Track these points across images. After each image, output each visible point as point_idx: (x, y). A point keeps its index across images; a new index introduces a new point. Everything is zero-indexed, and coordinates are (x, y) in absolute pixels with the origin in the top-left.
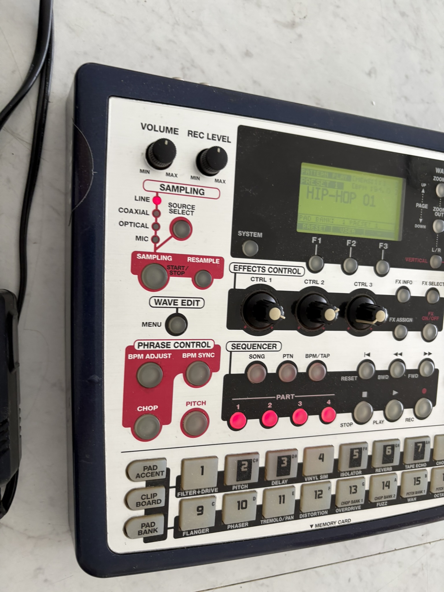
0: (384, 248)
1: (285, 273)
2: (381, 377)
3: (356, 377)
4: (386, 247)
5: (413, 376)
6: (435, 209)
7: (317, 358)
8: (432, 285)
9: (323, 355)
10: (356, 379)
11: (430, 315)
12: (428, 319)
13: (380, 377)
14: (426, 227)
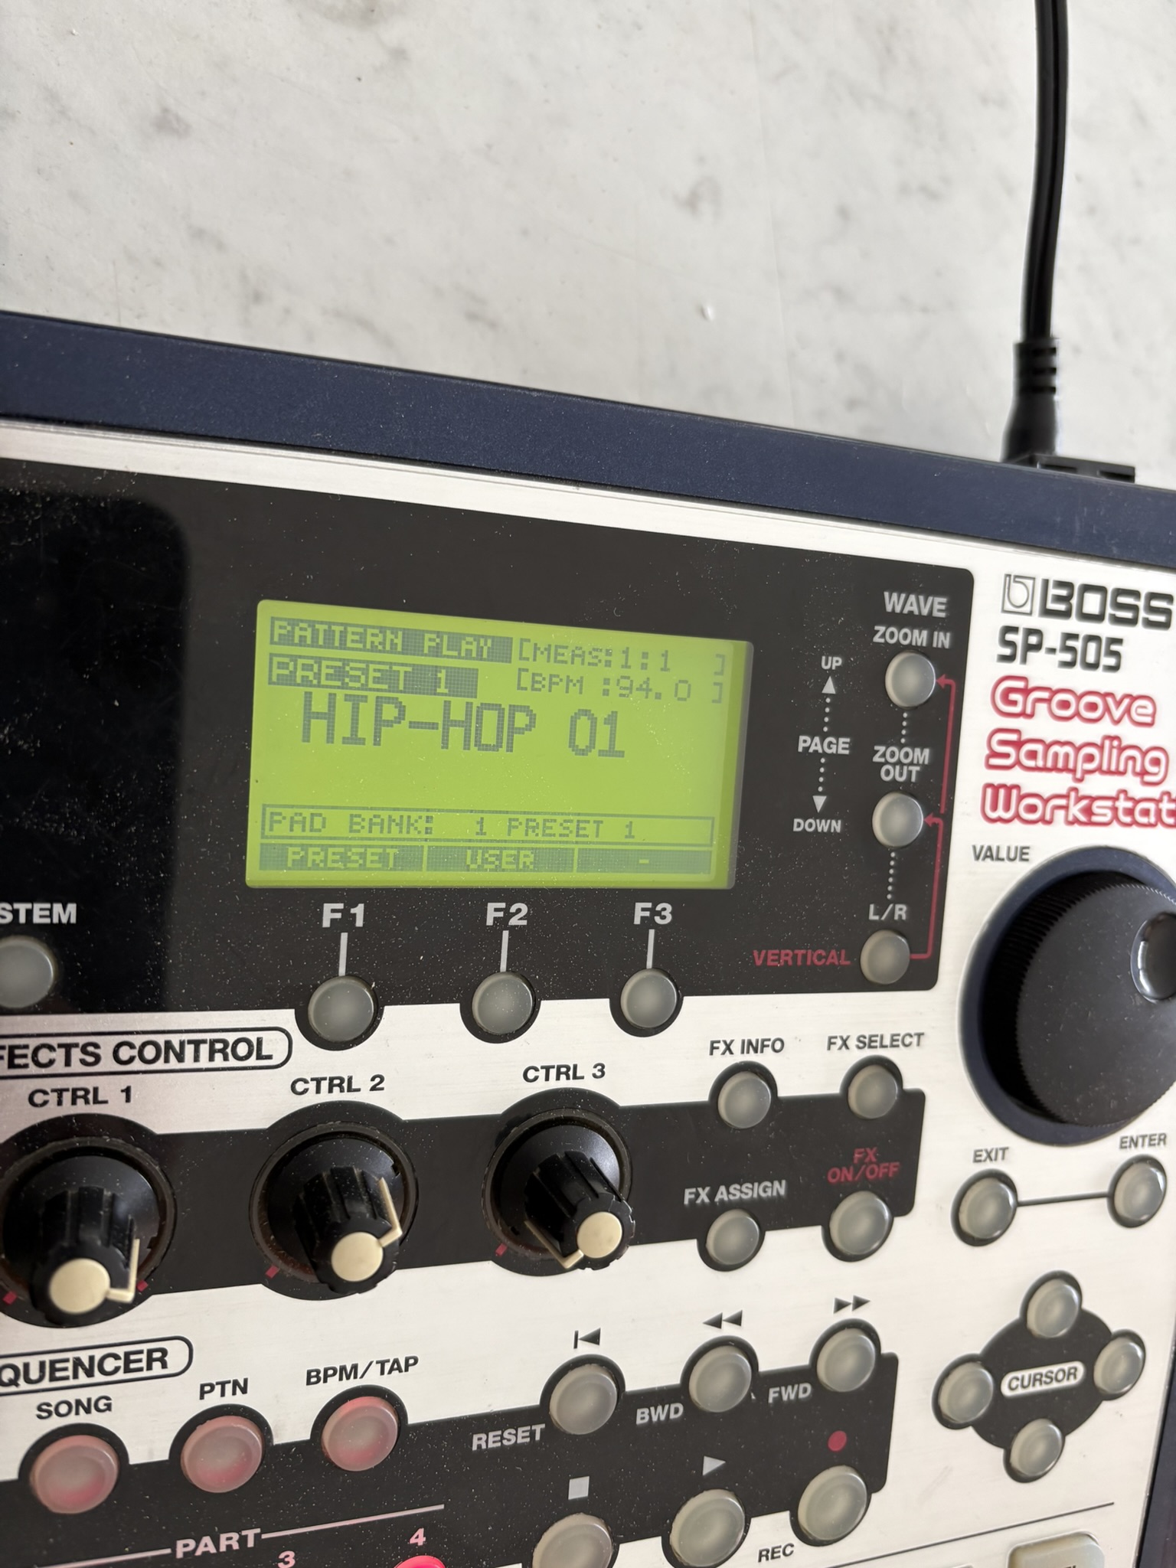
0: (657, 919)
1: (196, 1059)
2: (650, 1414)
3: (538, 1428)
4: (664, 918)
5: (789, 1394)
6: (884, 755)
7: (362, 1377)
8: (870, 1047)
9: (387, 1367)
10: (538, 1437)
11: (862, 1162)
12: (855, 1174)
13: (642, 1416)
14: (843, 826)
